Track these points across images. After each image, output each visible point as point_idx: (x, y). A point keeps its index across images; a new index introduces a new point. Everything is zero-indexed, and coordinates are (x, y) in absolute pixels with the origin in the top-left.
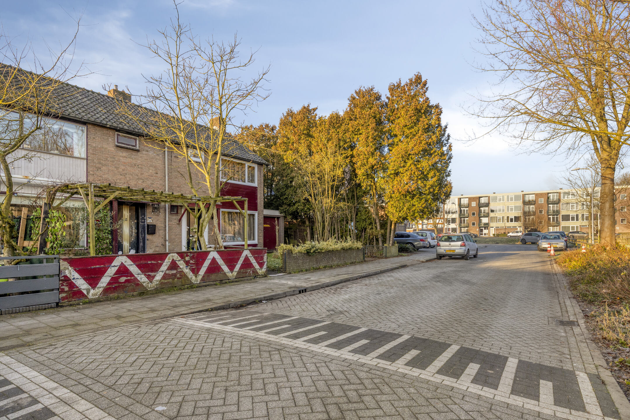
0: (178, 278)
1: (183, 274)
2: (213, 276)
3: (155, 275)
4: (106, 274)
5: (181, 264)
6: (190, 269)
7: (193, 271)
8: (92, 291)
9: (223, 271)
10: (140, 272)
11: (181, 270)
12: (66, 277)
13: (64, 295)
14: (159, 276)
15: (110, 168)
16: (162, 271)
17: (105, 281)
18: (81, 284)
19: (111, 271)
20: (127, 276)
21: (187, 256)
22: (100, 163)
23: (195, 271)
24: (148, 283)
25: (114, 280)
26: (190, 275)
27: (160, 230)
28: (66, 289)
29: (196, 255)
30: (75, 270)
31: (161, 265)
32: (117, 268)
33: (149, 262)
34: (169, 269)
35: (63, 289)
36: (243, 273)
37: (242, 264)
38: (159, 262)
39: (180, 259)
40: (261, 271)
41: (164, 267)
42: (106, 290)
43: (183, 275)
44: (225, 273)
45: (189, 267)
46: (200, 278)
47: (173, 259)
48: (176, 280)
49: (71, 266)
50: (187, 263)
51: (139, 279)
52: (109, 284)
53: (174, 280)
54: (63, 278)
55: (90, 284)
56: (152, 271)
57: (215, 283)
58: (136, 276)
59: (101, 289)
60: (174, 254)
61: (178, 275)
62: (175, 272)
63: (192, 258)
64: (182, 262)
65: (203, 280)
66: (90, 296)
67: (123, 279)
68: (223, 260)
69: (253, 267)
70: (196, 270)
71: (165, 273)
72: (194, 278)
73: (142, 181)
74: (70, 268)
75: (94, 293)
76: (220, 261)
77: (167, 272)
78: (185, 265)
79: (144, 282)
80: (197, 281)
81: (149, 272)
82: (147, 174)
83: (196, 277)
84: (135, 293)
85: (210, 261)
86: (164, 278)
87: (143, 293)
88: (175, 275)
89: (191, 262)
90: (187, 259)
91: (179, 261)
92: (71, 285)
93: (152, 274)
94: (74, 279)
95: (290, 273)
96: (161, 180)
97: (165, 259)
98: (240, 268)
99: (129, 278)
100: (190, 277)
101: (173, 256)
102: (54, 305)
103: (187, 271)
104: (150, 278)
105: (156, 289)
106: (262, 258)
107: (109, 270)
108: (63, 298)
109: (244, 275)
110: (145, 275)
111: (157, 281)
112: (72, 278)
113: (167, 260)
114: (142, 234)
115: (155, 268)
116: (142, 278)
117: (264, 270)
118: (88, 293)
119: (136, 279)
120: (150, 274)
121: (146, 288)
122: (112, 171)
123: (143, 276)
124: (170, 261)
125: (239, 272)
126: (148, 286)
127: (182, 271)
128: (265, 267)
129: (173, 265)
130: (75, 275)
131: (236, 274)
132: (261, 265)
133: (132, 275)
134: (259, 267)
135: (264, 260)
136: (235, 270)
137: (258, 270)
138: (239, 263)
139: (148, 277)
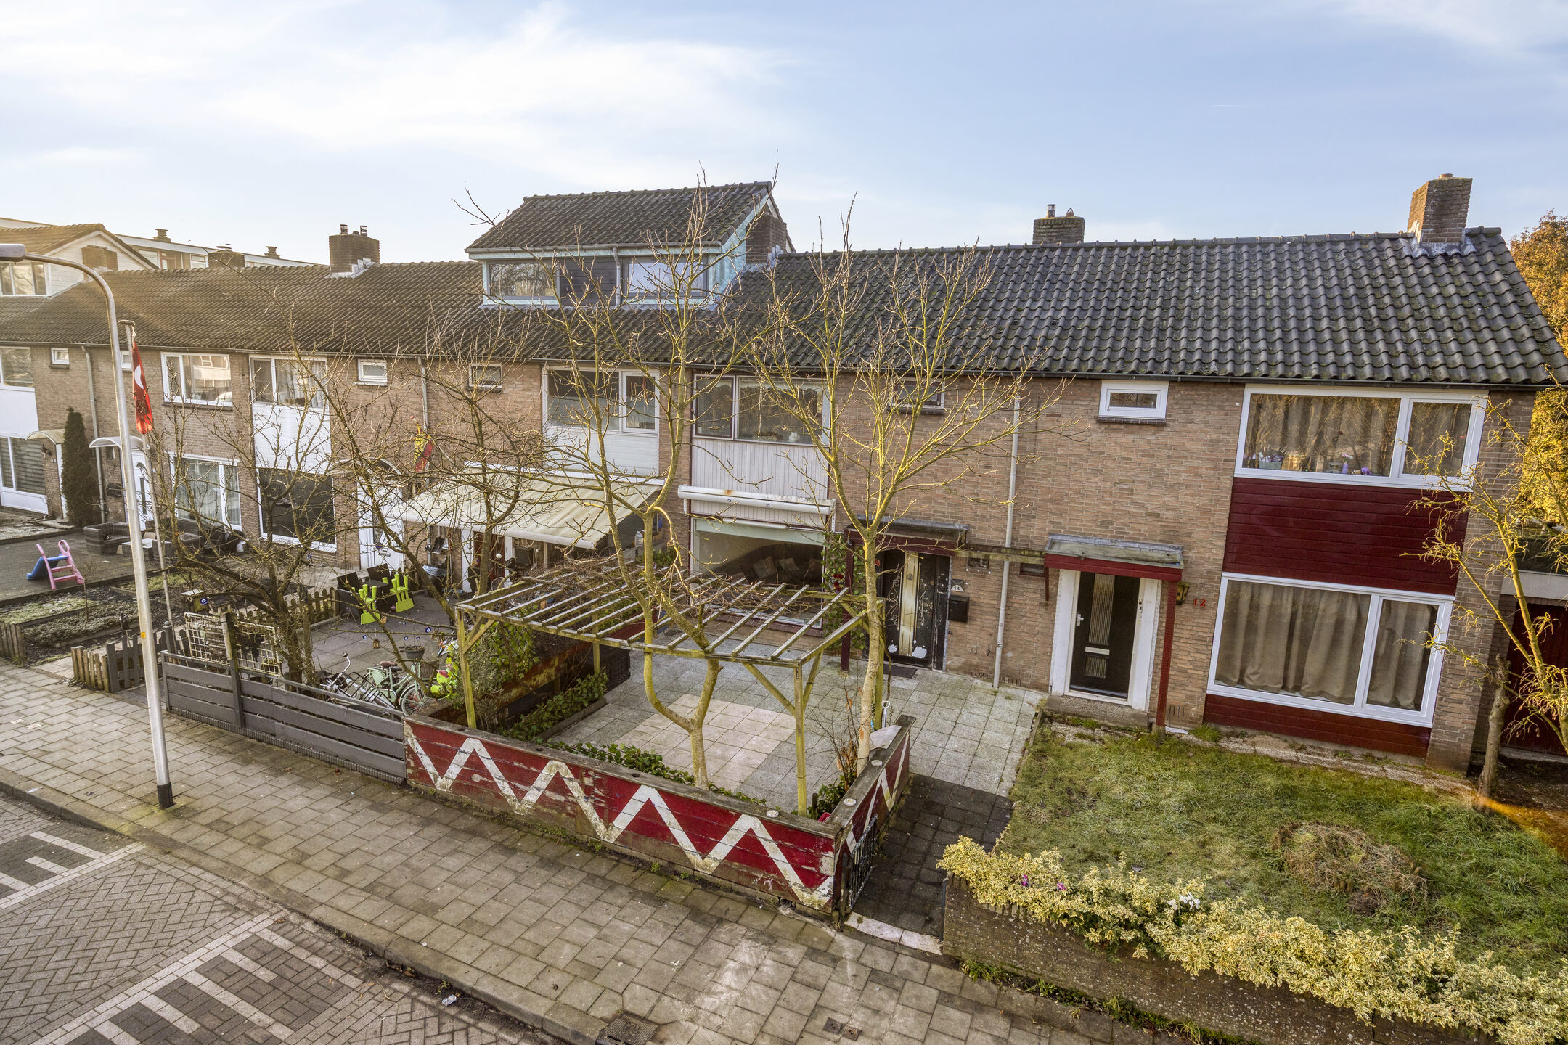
0: (569, 815)
1: (578, 809)
2: (649, 845)
3: (526, 792)
4: (454, 761)
5: (575, 790)
6: (593, 805)
7: (600, 811)
8: (440, 780)
9: (676, 842)
10: (500, 775)
11: (574, 801)
12: (408, 746)
13: (409, 771)
14: (532, 796)
16: (538, 789)
17: (454, 771)
18: (428, 764)
19: (461, 759)
20: (483, 777)
21: (588, 776)
23: (607, 815)
24: (515, 801)
25: (464, 775)
26: (594, 818)
27: (984, 613)
28: (412, 764)
29: (606, 780)
30: (418, 741)
31: (535, 775)
32: (467, 757)
33: (515, 765)
34: (549, 788)
35: (408, 762)
36: (739, 874)
37: (734, 848)
38: (532, 770)
39: (572, 777)
40: (807, 896)
41: (542, 782)
42: (457, 788)
43: (578, 813)
44: (681, 850)
45: (591, 801)
46: (615, 834)
47: (558, 774)
48: (564, 816)
49: (413, 734)
50: (588, 791)
51: (500, 786)
52: (460, 778)
53: (560, 813)
54: (405, 747)
55: (437, 769)
56: (521, 783)
57: (655, 859)
58: (495, 780)
59: (450, 782)
60: (559, 764)
61: (569, 809)
62: (562, 799)
63: (598, 783)
64: (576, 785)
65: (623, 840)
66: (438, 786)
67: (477, 778)
68: (676, 815)
69: (776, 871)
70: (606, 812)
71: (543, 795)
72: (601, 827)
74: (413, 737)
75: (443, 785)
76: (667, 817)
77: (548, 793)
78: (582, 794)
79: (509, 797)
80: (610, 838)
81: (515, 781)
83: (607, 827)
85: (639, 806)
86: (543, 800)
88: (561, 806)
89: (596, 791)
90: (588, 781)
91: (570, 780)
92: (418, 762)
93: (522, 787)
94: (417, 753)
95: (958, 960)
96: (998, 483)
97: (542, 769)
98: (729, 858)
99: (486, 780)
100: (593, 823)
101: (557, 766)
102: (399, 780)
103: (587, 806)
104: (520, 794)
106: (815, 862)
107: (457, 755)
108: (411, 776)
109: (744, 878)
110: (509, 784)
111: (530, 803)
112: (415, 751)
113: (545, 771)
114: (938, 617)
115: (529, 779)
116: (505, 788)
117: (821, 897)
118: (436, 781)
119: (496, 785)
120: (517, 785)
121: (512, 808)
123: (506, 784)
124: (553, 774)
125: (724, 865)
126: (515, 806)
127: (577, 805)
128: (826, 892)
129: (558, 784)
130: (418, 749)
131: (714, 865)
132: (812, 880)
133: (489, 776)
134: (798, 881)
135: (822, 870)
136: (712, 853)
137: (794, 888)
138: (724, 839)
139: (515, 789)
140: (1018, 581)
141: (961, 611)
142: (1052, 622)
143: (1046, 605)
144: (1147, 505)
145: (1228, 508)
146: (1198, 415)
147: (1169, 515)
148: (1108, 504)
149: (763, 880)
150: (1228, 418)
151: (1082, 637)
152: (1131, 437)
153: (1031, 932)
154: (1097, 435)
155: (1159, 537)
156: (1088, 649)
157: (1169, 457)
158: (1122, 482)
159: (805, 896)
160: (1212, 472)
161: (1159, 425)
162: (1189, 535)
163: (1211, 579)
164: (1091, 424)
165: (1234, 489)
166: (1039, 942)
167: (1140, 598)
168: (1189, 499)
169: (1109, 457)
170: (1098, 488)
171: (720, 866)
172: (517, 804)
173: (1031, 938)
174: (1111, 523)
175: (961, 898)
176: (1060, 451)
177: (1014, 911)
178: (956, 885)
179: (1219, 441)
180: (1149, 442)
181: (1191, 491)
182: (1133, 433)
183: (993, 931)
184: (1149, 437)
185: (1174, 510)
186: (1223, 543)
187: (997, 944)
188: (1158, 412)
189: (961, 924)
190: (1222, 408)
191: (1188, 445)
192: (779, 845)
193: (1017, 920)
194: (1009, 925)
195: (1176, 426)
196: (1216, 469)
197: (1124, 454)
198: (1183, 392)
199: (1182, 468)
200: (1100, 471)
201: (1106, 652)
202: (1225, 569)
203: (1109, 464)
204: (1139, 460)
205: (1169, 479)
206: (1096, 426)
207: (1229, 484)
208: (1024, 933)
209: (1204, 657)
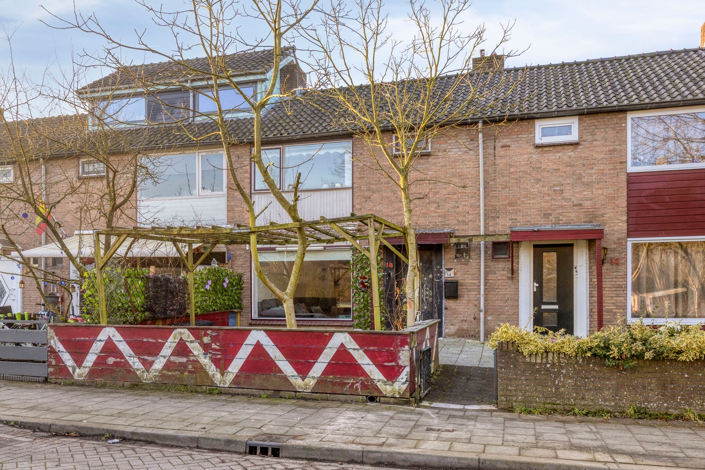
0: (190, 372)
1: (198, 365)
2: (258, 380)
3: (154, 362)
4: (91, 351)
5: (196, 349)
6: (210, 358)
7: (216, 362)
8: (78, 371)
9: (281, 371)
10: (132, 353)
11: (195, 359)
12: (51, 347)
13: (51, 370)
14: (159, 364)
15: (384, 194)
16: (164, 357)
17: (90, 359)
18: (67, 359)
19: (97, 347)
20: (116, 357)
21: (206, 335)
22: (369, 190)
23: (222, 364)
24: (143, 372)
25: (100, 361)
26: (212, 369)
27: (470, 290)
28: (54, 363)
29: (222, 333)
30: (59, 340)
31: (162, 345)
32: (102, 344)
33: (145, 340)
34: (174, 354)
35: (51, 362)
36: (334, 384)
37: (329, 363)
38: (160, 341)
39: (193, 339)
40: (389, 388)
41: (167, 350)
42: (93, 372)
43: (199, 369)
44: (285, 378)
45: (209, 355)
46: (230, 378)
47: (181, 338)
48: (186, 373)
49: (57, 335)
50: (206, 348)
51: (131, 362)
52: (95, 364)
53: (182, 373)
54: (49, 349)
55: (76, 361)
56: (149, 354)
57: (262, 392)
58: (127, 358)
59: (87, 370)
60: (182, 330)
61: (190, 367)
62: (184, 360)
63: (215, 339)
64: (196, 345)
65: (236, 381)
66: (76, 377)
67: (111, 360)
68: (281, 349)
69: (364, 374)
70: (222, 362)
71: (168, 360)
72: (218, 376)
73: (435, 205)
74: (56, 338)
75: (80, 373)
76: (274, 352)
77: (172, 359)
78: (202, 351)
79: (138, 370)
80: (225, 383)
81: (144, 354)
82: (445, 192)
83: (222, 375)
84: (126, 384)
85: (250, 348)
86: (168, 366)
87: (137, 385)
88: (184, 366)
89: (214, 346)
90: (206, 340)
91: (192, 342)
92: (58, 359)
93: (150, 358)
94: (59, 351)
95: (510, 410)
96: (472, 197)
97: (167, 338)
98: (325, 372)
99: (118, 360)
100: (211, 373)
101: (181, 333)
102: (41, 379)
103: (205, 361)
104: (148, 365)
105: (155, 383)
106: (394, 357)
107: (94, 344)
109: (337, 389)
110: (139, 358)
111: (156, 370)
112: (57, 350)
113: (171, 339)
114: (437, 298)
115: (155, 350)
116: (135, 363)
117: (400, 385)
118: (74, 371)
119: (127, 362)
120: (146, 357)
121: (140, 378)
122: (388, 197)
123: (136, 360)
124: (177, 341)
125: (320, 381)
126: (143, 376)
127: (197, 361)
128: (404, 380)
129: (182, 349)
130: (59, 347)
131: (313, 382)
132: (391, 374)
133: (122, 356)
134: (382, 377)
135: (400, 363)
136: (311, 373)
137: (378, 384)
138: (321, 359)
139: (144, 362)
140: (491, 264)
141: (453, 291)
142: (517, 290)
143: (512, 278)
144: (573, 199)
145: (626, 193)
146: (600, 135)
147: (588, 204)
148: (548, 202)
149: (353, 384)
150: (618, 135)
151: (538, 298)
152: (558, 155)
153: (564, 371)
154: (536, 156)
155: (583, 220)
156: (543, 307)
157: (584, 165)
158: (555, 185)
159: (387, 389)
160: (612, 172)
161: (575, 144)
162: (603, 215)
163: (620, 244)
164: (531, 149)
165: (629, 182)
166: (571, 378)
167: (575, 264)
168: (600, 191)
169: (544, 170)
170: (540, 192)
171: (317, 383)
172: (145, 374)
173: (565, 376)
174: (550, 214)
175: (510, 358)
176: (512, 170)
177: (550, 357)
178: (505, 348)
179: (615, 150)
180: (570, 157)
181: (601, 185)
182: (559, 152)
183: (536, 379)
184: (569, 153)
185: (591, 199)
186: (625, 218)
187: (539, 388)
188: (574, 137)
189: (511, 380)
190: (614, 129)
191: (595, 156)
192: (365, 352)
193: (553, 364)
194: (547, 370)
195: (586, 144)
196: (614, 169)
197: (554, 167)
198: (588, 121)
199: (593, 171)
200: (540, 180)
201: (556, 307)
202: (629, 236)
203: (545, 174)
204: (564, 169)
205: (585, 180)
206: (534, 150)
207: (624, 178)
208: (559, 373)
209: (622, 299)
